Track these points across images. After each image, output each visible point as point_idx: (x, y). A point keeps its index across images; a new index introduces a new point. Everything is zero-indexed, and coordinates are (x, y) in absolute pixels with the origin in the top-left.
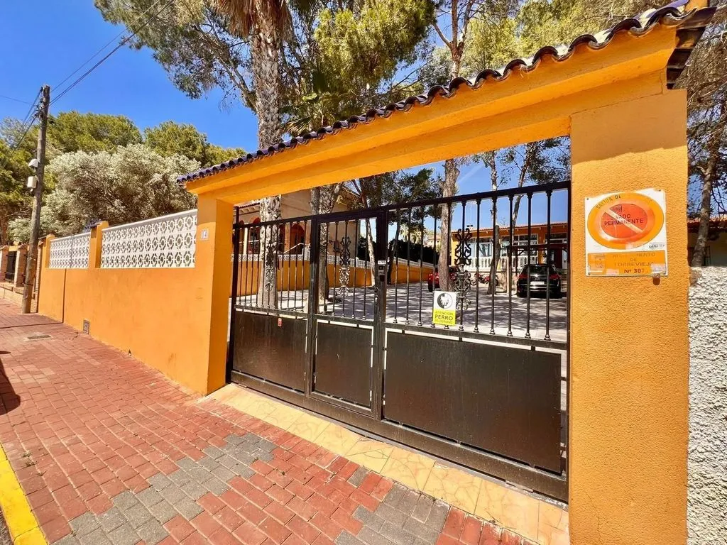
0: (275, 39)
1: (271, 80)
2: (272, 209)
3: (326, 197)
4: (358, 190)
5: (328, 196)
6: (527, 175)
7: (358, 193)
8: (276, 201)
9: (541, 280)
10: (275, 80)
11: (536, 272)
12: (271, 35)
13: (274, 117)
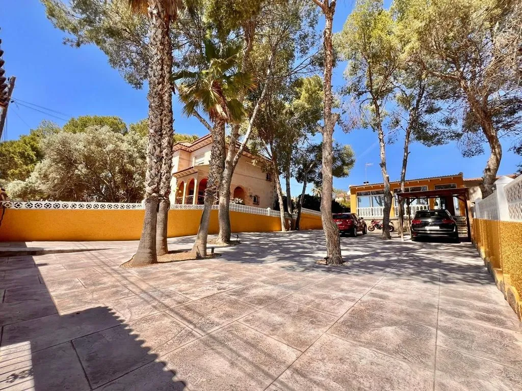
0: (160, 10)
1: (155, 43)
2: (153, 155)
3: (217, 149)
4: (269, 155)
5: (218, 148)
6: (412, 136)
7: (269, 158)
8: (157, 147)
9: (435, 225)
10: (158, 43)
11: (429, 217)
12: (156, 7)
13: (156, 74)
